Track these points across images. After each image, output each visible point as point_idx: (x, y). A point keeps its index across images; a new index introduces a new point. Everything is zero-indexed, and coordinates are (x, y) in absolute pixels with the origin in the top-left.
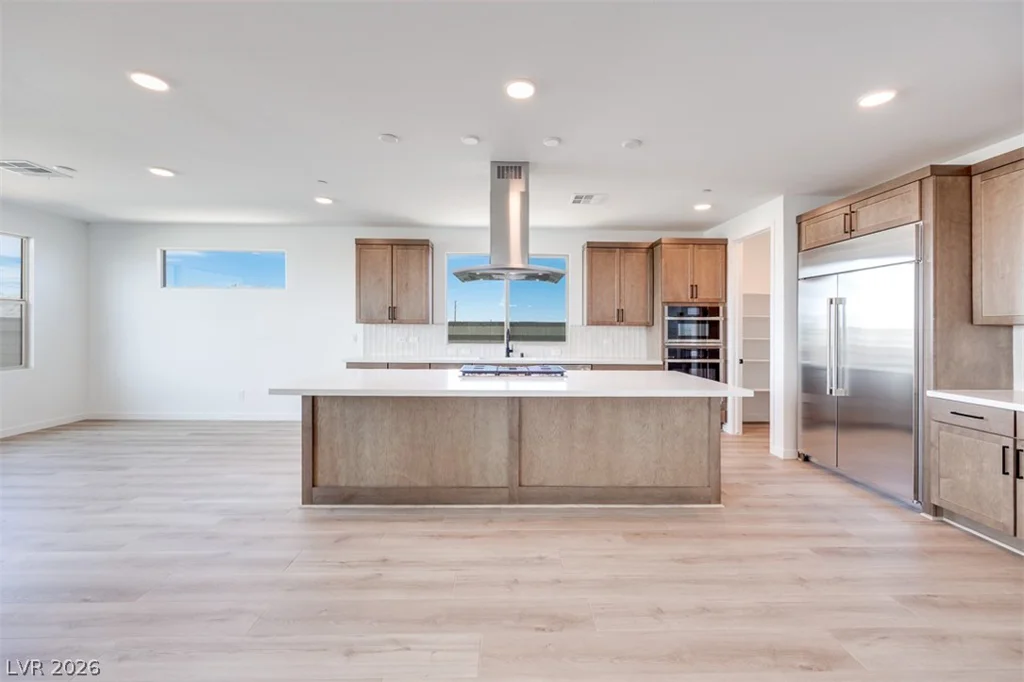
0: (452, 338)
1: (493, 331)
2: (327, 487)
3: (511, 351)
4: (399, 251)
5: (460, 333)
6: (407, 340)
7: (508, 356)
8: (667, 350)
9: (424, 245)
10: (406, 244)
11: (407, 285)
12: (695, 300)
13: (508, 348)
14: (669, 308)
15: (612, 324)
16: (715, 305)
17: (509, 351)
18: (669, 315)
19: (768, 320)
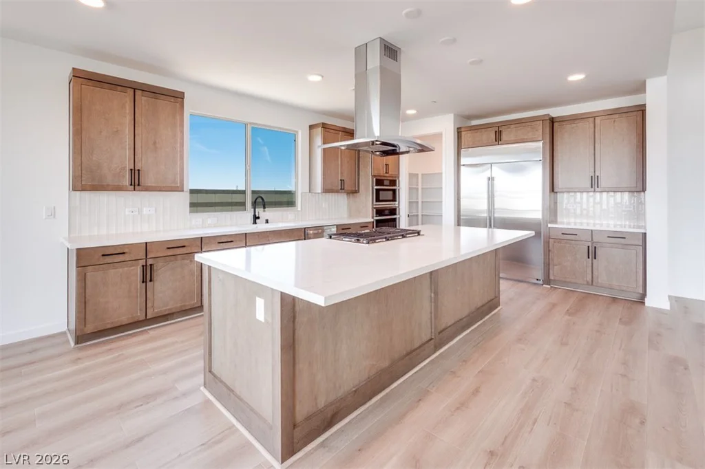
0: (194, 206)
1: (237, 198)
2: (308, 418)
3: (258, 218)
4: (144, 98)
5: (204, 201)
6: (140, 211)
7: (255, 223)
8: (375, 210)
9: (177, 97)
10: (156, 92)
11: (155, 143)
12: (387, 175)
13: (255, 215)
14: (376, 179)
15: (337, 192)
16: (394, 179)
17: (256, 218)
18: (376, 185)
19: (442, 188)
